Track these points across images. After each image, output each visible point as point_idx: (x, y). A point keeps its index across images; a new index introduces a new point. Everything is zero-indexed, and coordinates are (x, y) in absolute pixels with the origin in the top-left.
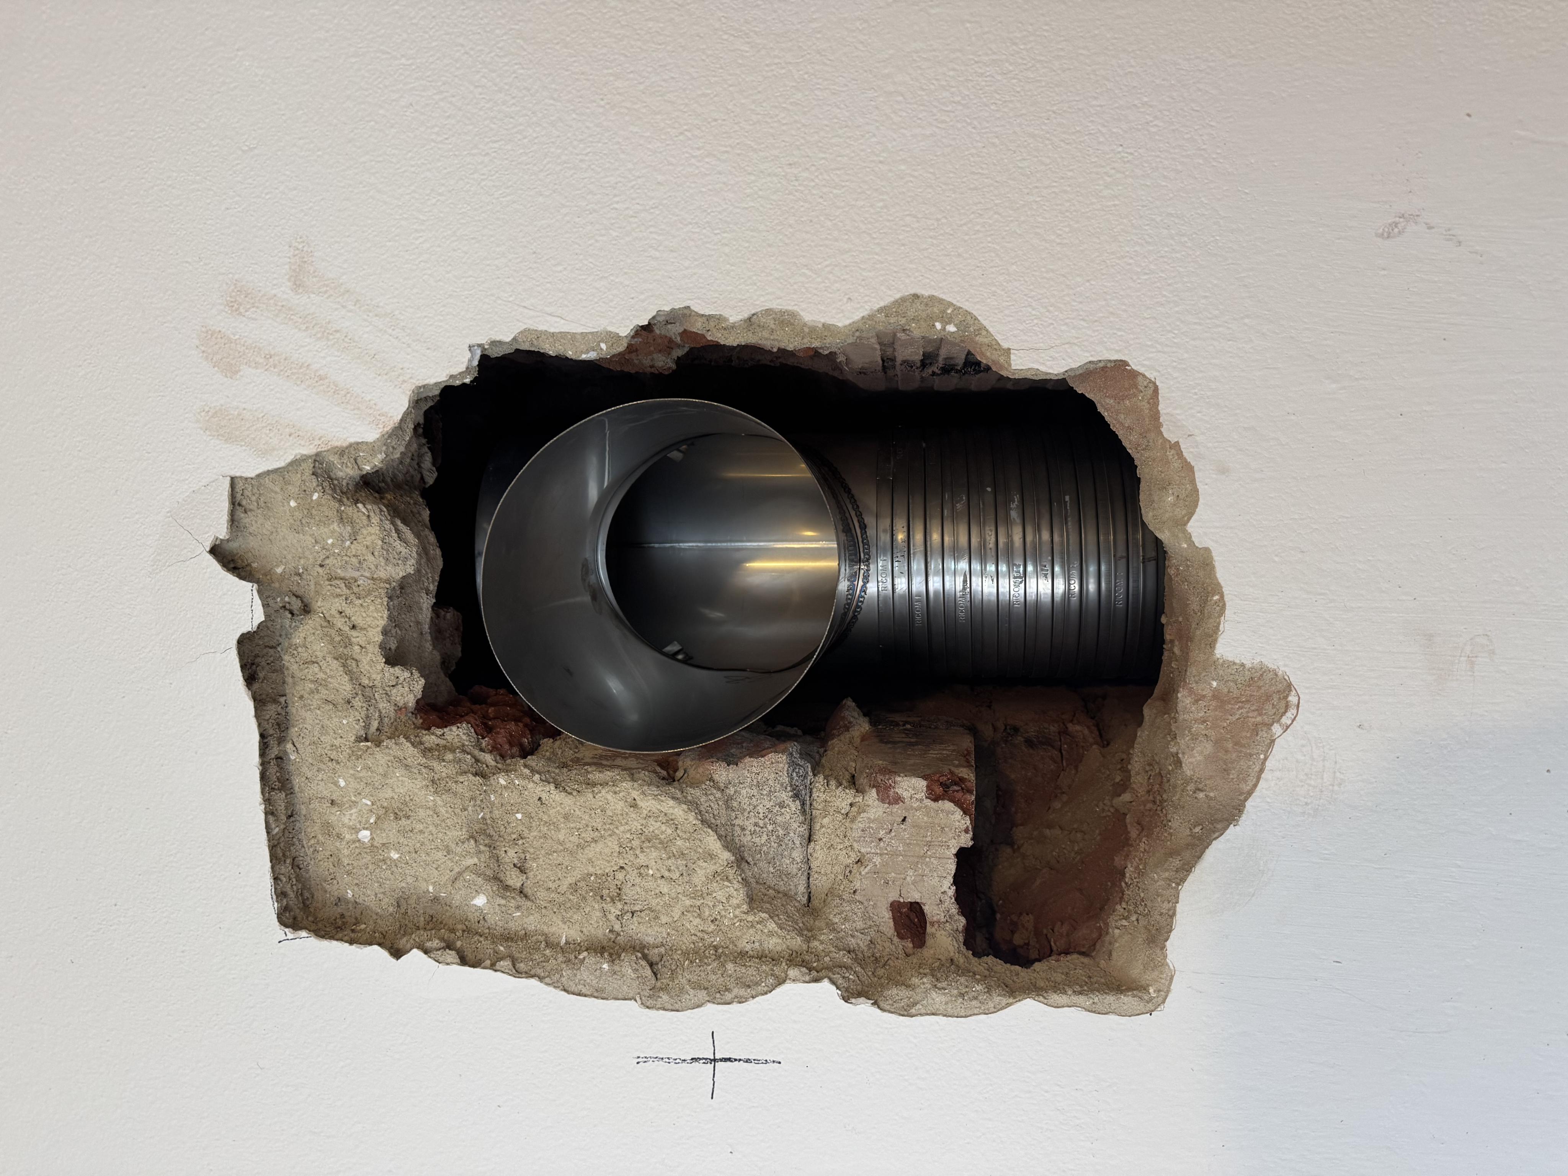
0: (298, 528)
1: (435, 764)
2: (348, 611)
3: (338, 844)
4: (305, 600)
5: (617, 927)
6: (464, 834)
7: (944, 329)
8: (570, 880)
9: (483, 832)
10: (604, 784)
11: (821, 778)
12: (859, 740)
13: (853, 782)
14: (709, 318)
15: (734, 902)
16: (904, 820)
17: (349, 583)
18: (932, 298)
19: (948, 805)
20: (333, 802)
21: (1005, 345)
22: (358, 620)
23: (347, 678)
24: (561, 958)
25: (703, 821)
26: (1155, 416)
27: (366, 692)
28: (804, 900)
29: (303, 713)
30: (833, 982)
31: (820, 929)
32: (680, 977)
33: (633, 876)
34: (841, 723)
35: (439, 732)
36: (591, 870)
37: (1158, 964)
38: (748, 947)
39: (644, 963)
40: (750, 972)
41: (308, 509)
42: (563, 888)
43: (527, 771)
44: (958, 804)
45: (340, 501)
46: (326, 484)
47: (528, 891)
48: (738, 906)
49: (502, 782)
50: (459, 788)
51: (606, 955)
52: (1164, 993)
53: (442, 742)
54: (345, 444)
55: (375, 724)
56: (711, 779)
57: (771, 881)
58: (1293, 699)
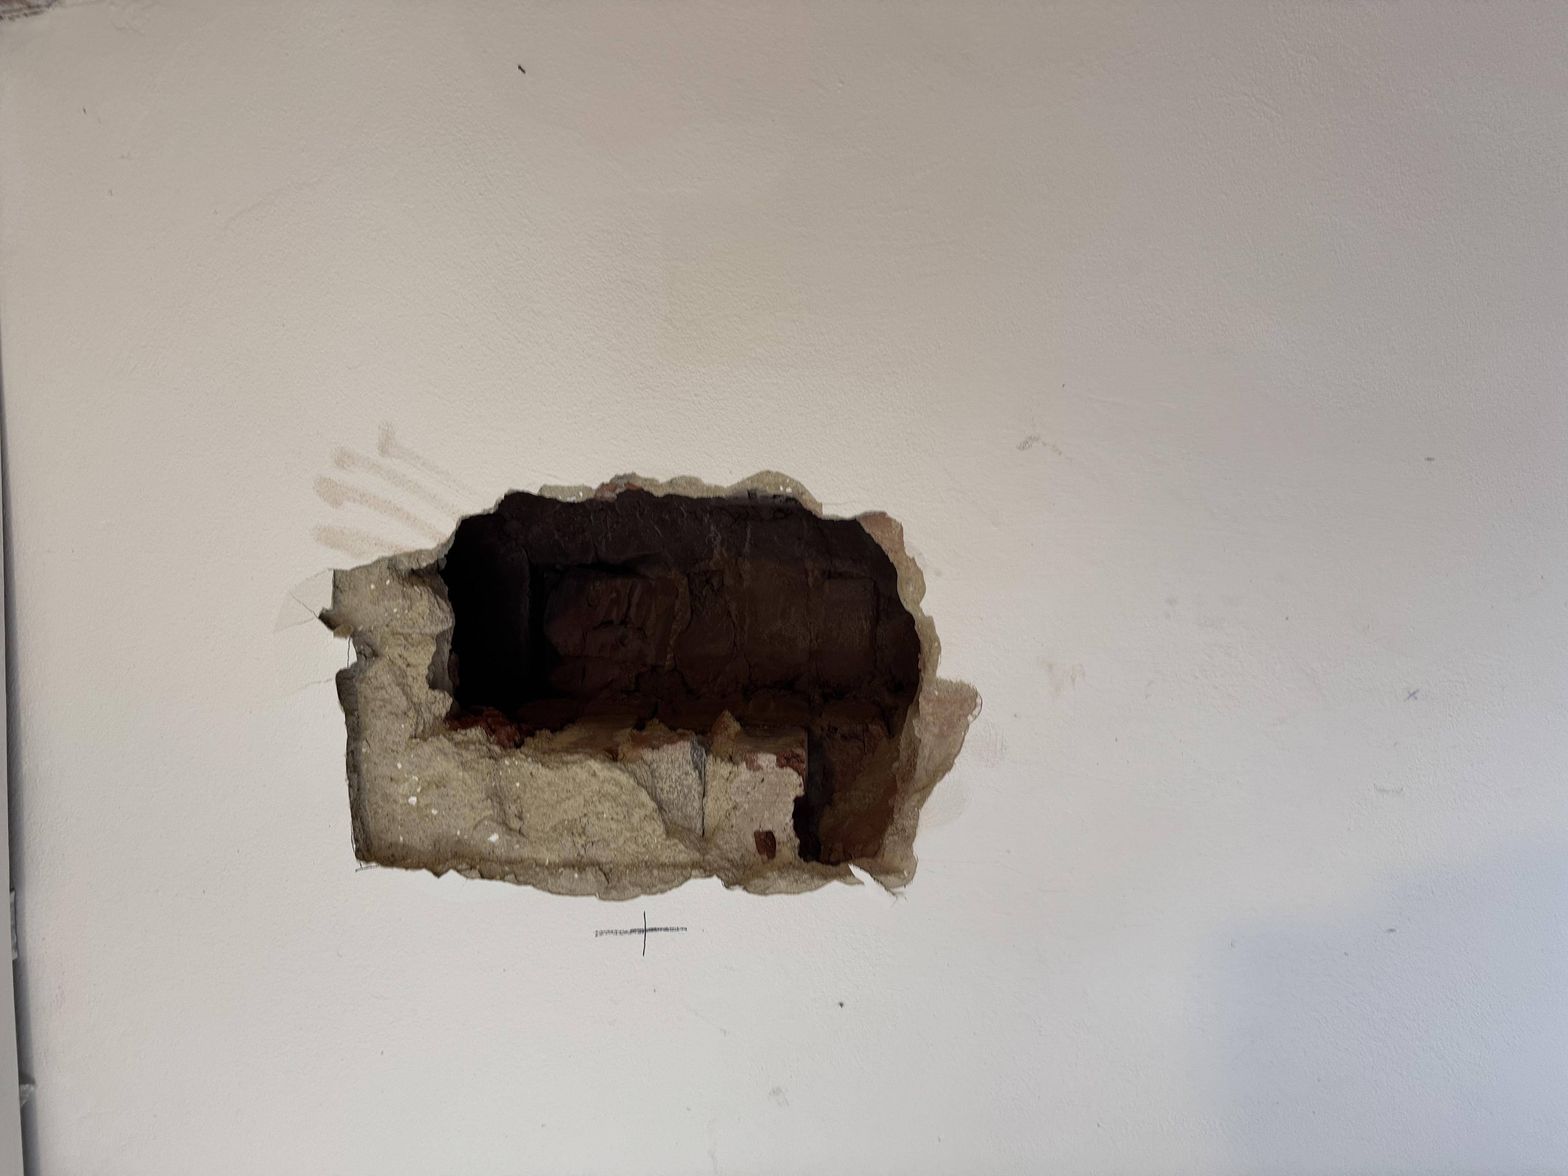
0: (375, 602)
1: (463, 752)
2: (406, 655)
3: (394, 806)
4: (373, 648)
5: (582, 852)
6: (484, 796)
7: (785, 490)
8: (552, 824)
9: (496, 795)
10: (574, 762)
11: (711, 757)
12: (734, 736)
13: (731, 759)
14: (646, 480)
15: (658, 833)
16: (763, 780)
17: (406, 637)
18: (778, 474)
19: (789, 770)
20: (392, 779)
21: (819, 500)
22: (411, 660)
23: (404, 698)
24: (546, 872)
25: (638, 783)
26: (902, 543)
27: (417, 707)
28: (701, 833)
29: (374, 721)
30: (718, 877)
31: (711, 849)
32: (624, 880)
33: (593, 819)
34: (722, 726)
35: (463, 732)
36: (565, 817)
37: (908, 856)
38: (666, 861)
39: (600, 873)
40: (668, 874)
41: (382, 590)
42: (548, 828)
43: (523, 756)
44: (796, 769)
45: (403, 585)
46: (394, 574)
47: (524, 831)
48: (660, 836)
49: (507, 763)
50: (480, 767)
51: (576, 868)
52: (912, 873)
53: (466, 739)
54: (413, 550)
55: (421, 728)
56: (642, 758)
57: (680, 821)
58: (978, 701)
